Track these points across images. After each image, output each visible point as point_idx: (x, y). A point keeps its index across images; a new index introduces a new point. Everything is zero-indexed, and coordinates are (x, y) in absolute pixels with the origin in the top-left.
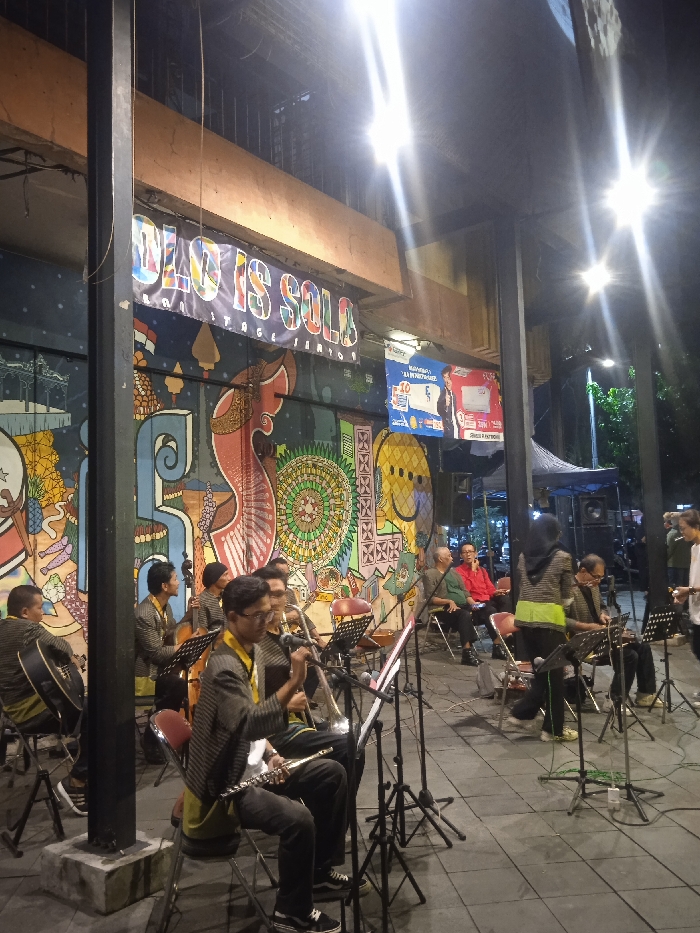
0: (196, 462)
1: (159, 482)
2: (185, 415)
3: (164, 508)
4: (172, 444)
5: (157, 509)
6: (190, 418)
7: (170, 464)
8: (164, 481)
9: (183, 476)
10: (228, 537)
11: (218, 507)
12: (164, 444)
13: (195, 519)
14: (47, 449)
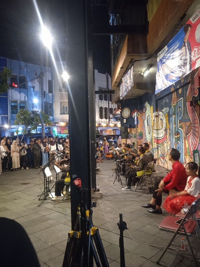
0: (184, 113)
1: (178, 121)
2: (182, 99)
3: (179, 128)
4: (180, 109)
5: (178, 128)
6: (183, 99)
7: (180, 115)
8: (179, 120)
9: (182, 118)
10: (190, 137)
11: (188, 127)
12: (179, 110)
13: (184, 131)
14: (167, 117)
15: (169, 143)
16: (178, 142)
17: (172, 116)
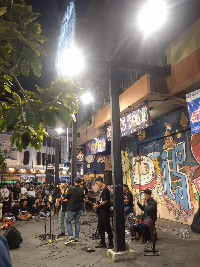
0: (187, 157)
1: (177, 165)
5: (177, 173)
6: (184, 143)
7: (180, 159)
9: (184, 162)
10: (199, 182)
11: (195, 171)
12: (178, 154)
14: (157, 161)
15: (162, 188)
16: (178, 187)
17: (165, 160)
